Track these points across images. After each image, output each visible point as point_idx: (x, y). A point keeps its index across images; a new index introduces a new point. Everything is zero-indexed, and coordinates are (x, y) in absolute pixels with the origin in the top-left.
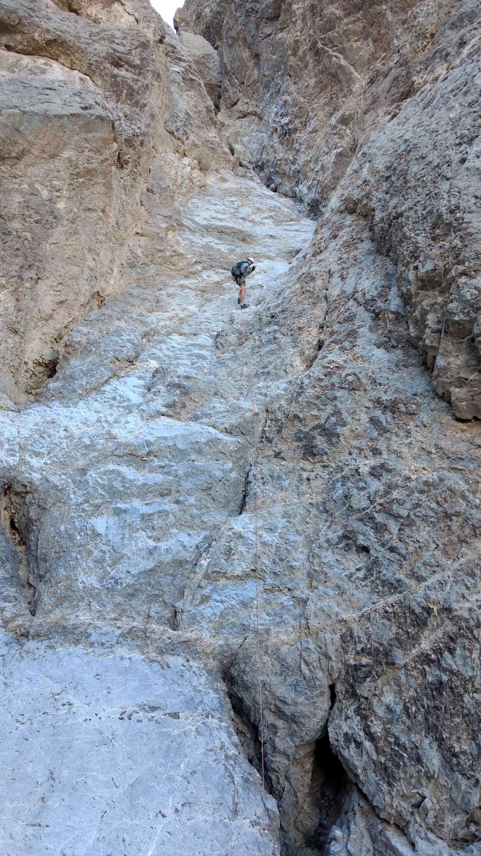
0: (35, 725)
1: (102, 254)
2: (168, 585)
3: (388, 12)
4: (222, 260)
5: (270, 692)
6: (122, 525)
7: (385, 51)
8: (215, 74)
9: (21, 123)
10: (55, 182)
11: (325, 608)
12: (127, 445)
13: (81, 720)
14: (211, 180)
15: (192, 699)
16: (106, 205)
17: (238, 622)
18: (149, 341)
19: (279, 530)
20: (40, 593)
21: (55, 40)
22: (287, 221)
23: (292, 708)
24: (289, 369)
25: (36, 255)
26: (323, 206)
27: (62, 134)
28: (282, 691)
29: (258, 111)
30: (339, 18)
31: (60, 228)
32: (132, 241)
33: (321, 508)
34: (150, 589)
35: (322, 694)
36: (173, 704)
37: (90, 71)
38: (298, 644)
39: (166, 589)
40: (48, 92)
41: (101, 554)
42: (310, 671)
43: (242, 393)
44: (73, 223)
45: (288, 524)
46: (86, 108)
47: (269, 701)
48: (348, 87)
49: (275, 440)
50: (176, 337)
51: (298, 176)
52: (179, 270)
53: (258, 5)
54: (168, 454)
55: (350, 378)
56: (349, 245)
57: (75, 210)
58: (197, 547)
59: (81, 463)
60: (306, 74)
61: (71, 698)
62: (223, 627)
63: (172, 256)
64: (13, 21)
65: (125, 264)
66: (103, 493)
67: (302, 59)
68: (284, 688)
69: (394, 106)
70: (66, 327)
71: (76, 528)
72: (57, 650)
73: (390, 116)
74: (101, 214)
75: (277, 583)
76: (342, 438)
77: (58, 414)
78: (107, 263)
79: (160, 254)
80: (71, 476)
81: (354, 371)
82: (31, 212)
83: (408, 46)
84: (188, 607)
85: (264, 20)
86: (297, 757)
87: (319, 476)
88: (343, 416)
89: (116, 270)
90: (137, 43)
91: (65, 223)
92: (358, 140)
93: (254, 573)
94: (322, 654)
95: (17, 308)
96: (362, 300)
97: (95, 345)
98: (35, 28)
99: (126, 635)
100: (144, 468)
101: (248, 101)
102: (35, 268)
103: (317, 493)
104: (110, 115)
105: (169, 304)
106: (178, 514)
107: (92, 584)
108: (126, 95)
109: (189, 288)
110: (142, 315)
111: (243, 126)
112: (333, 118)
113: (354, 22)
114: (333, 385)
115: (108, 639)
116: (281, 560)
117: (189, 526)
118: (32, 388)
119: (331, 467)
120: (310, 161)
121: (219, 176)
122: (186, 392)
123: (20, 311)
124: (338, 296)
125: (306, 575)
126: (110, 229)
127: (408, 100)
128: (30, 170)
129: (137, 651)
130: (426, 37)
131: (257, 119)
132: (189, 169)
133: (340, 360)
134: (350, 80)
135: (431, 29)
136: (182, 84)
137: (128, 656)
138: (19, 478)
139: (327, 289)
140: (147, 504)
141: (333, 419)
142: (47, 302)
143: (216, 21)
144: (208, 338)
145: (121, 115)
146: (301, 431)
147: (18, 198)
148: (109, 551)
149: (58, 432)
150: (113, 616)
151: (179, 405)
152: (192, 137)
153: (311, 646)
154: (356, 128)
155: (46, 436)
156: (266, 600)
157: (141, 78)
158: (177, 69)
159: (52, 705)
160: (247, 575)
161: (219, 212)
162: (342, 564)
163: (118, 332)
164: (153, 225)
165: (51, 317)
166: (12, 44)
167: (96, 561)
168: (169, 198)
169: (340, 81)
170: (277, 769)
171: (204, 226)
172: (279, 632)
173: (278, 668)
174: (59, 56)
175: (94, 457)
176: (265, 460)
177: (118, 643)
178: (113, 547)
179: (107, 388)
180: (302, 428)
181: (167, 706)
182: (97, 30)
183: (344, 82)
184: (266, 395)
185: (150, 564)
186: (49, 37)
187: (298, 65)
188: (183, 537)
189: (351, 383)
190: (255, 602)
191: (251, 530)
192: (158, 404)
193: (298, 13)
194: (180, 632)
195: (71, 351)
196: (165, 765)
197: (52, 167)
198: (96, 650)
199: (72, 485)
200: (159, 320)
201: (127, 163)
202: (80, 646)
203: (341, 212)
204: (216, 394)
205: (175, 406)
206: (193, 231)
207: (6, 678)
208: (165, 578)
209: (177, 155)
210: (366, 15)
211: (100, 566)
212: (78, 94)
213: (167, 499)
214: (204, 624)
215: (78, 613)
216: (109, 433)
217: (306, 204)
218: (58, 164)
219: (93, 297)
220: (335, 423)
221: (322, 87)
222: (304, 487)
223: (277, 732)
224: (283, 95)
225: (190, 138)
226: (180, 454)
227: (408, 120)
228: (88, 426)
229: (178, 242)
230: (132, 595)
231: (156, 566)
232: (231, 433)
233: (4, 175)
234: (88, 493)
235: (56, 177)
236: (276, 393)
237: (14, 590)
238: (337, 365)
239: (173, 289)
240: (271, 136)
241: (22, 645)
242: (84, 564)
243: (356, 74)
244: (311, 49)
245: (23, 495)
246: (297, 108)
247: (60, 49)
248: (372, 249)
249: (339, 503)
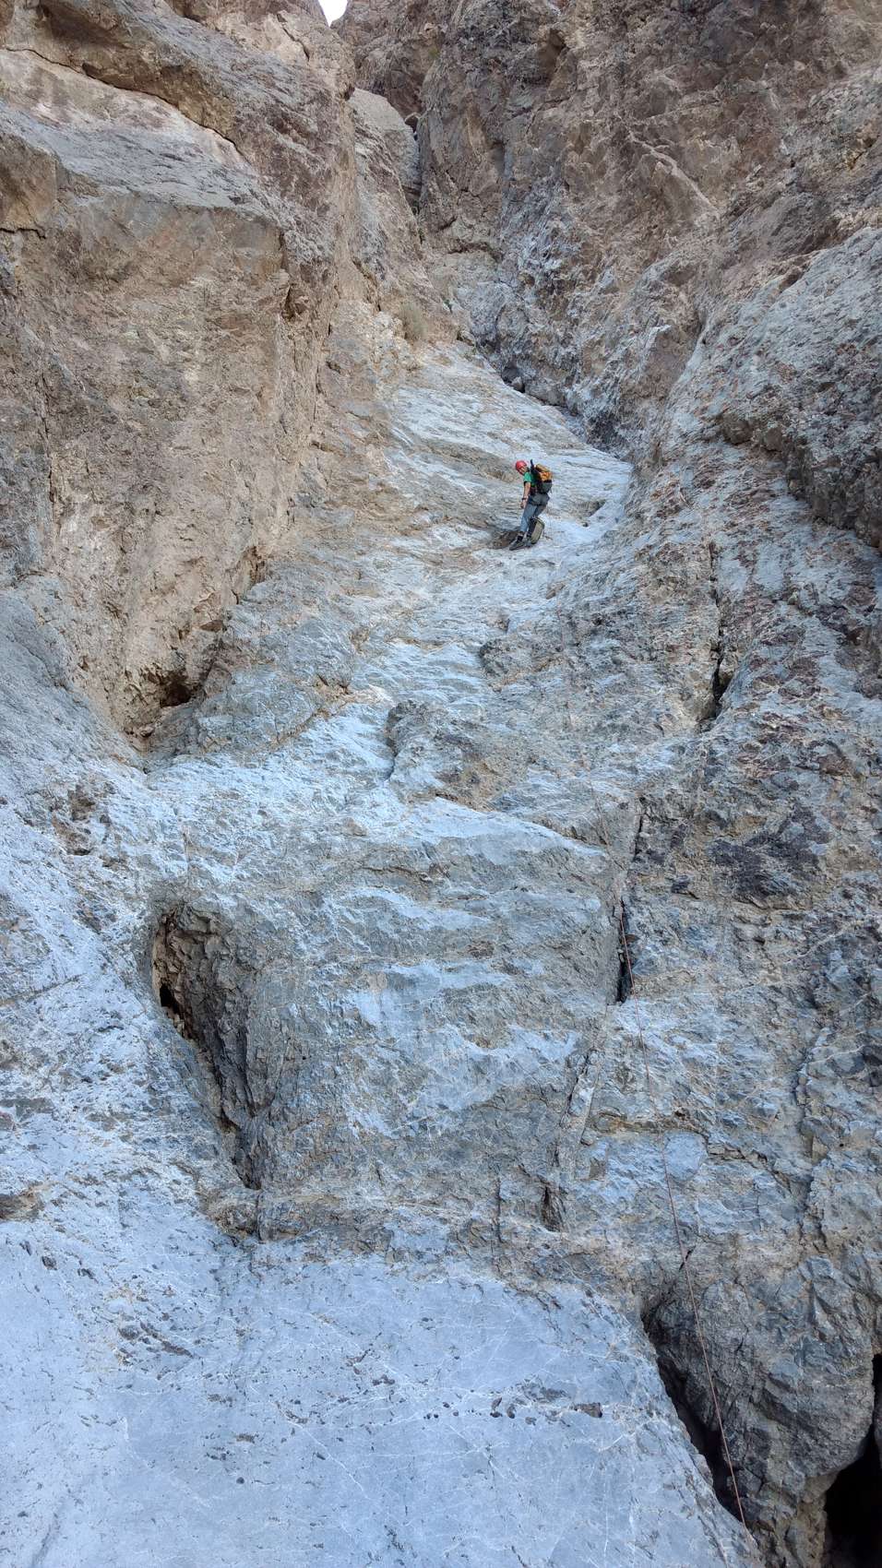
0: (330, 1426)
1: (258, 478)
2: (526, 1137)
3: (771, 93)
4: (464, 507)
5: (752, 1362)
6: (411, 1009)
7: (761, 160)
8: (407, 169)
9: (130, 214)
10: (180, 332)
11: (854, 1199)
12: (389, 850)
13: (419, 1415)
14: (424, 357)
15: (616, 1374)
16: (264, 385)
17: (668, 1218)
18: (359, 649)
19: (719, 1038)
20: (262, 1143)
21: (179, 68)
22: (564, 447)
23: (801, 1399)
24: (665, 723)
25: (156, 467)
26: (623, 427)
27: (196, 243)
28: (776, 1362)
29: (492, 242)
30: (674, 95)
31: (191, 420)
32: (306, 457)
33: (799, 999)
34: (489, 1143)
35: (860, 1373)
36: (586, 1384)
37: (236, 134)
38: (802, 1267)
39: (523, 1145)
40: (171, 162)
41: (383, 1068)
42: (835, 1324)
43: (582, 763)
44: (212, 412)
45: (735, 1026)
46: (236, 200)
47: (751, 1382)
48: (682, 218)
49: (669, 858)
50: (401, 645)
51: (572, 368)
52: (390, 520)
53: (508, 54)
54: (470, 871)
55: (822, 751)
56: (742, 501)
57: (216, 388)
58: (568, 1062)
59: (308, 881)
60: (601, 187)
61: (385, 1366)
62: (641, 1228)
63: (377, 493)
64: (107, 22)
65: (296, 500)
66: (362, 943)
67: (593, 159)
68: (779, 1355)
69: (792, 260)
70: (196, 611)
71: (321, 1011)
72: (330, 1264)
73: (782, 277)
74: (256, 399)
75: (734, 1141)
76: (822, 865)
77: (239, 781)
78: (267, 494)
79: (357, 487)
80: (291, 905)
81: (827, 737)
82: (143, 384)
83: (817, 156)
84: (571, 1184)
85: (518, 83)
86: (808, 1500)
87: (782, 936)
88: (817, 822)
89: (280, 512)
90: (312, 94)
91: (200, 410)
92: (705, 316)
93: (684, 1121)
94: (860, 1290)
95: (122, 565)
96: (811, 605)
97: (278, 649)
98: (144, 39)
99: (461, 1237)
100: (429, 897)
101: (474, 222)
102: (154, 491)
103: (785, 969)
104: (276, 217)
105: (382, 581)
106: (517, 994)
107: (375, 1129)
108: (297, 186)
109: (413, 555)
110: (338, 598)
111: (461, 268)
112: (652, 270)
113: (703, 103)
114: (784, 761)
115: (428, 1244)
116: (734, 1096)
117: (540, 1020)
118: (134, 723)
119: (808, 919)
120: (599, 342)
121: (437, 353)
122: (473, 753)
123: (126, 571)
124: (746, 593)
125: (793, 1129)
126: (271, 431)
127: (823, 252)
128: (135, 303)
129: (488, 1270)
130: (857, 145)
131: (488, 257)
132: (390, 333)
133: (792, 713)
134: (688, 206)
135: (866, 130)
136: (369, 178)
137: (474, 1281)
138: (194, 904)
139: (713, 580)
140: (450, 970)
141: (797, 827)
142: (167, 560)
143: (398, 74)
144: (465, 653)
145: (292, 220)
146: (726, 845)
147: (119, 355)
148: (397, 1062)
149: (249, 815)
150: (428, 1195)
151: (464, 778)
152: (390, 276)
153: (835, 1274)
154: (701, 292)
155: (227, 821)
156: (718, 1176)
157: (318, 156)
158: (360, 149)
159: (353, 1383)
160: (669, 1124)
161: (448, 419)
162: (871, 1112)
163: (313, 628)
164: (341, 431)
165: (172, 588)
166: (96, 64)
167: (375, 1082)
168: (366, 384)
169: (668, 206)
170: (771, 1524)
171: (428, 442)
172: (756, 1241)
173: (762, 1315)
174: (181, 98)
175: (329, 869)
176: (650, 896)
177: (447, 1253)
178: (402, 1053)
179: (311, 734)
180: (727, 839)
181: (575, 1388)
182: (244, 61)
183: (676, 209)
184: (634, 770)
185: (484, 1094)
186: (168, 60)
187: (585, 169)
188: (535, 1040)
189: (825, 759)
190: (697, 1178)
191: (658, 1033)
192: (426, 772)
193: (590, 76)
194: (565, 1235)
195: (234, 659)
196: (600, 1519)
197: (174, 302)
198: (410, 1266)
199: (297, 925)
200: (372, 611)
201: (301, 310)
202: (375, 1257)
203: (708, 441)
204: (531, 761)
205: (459, 779)
206: (408, 449)
207: (238, 1320)
208: (516, 1123)
209: (369, 306)
210: (727, 95)
211: (383, 1090)
212: (221, 172)
213: (487, 963)
214: (606, 1219)
215: (359, 1188)
216: (349, 823)
217: (586, 420)
218: (186, 299)
219: (245, 557)
220: (802, 835)
221: (631, 212)
222: (752, 955)
223: (767, 1448)
224: (550, 218)
225: (387, 277)
226: (495, 874)
227: (837, 286)
228: (301, 807)
229: (385, 467)
230: (459, 1155)
231: (495, 1097)
232: (583, 839)
233: (93, 307)
234: (332, 940)
235: (182, 323)
236: (657, 768)
237: (210, 1132)
238: (785, 723)
239: (383, 553)
240: (519, 291)
241: (250, 1251)
242: (353, 1085)
243: (701, 197)
244: (613, 144)
245: (199, 938)
246: (579, 245)
247: (186, 85)
248: (803, 513)
249: (846, 990)
